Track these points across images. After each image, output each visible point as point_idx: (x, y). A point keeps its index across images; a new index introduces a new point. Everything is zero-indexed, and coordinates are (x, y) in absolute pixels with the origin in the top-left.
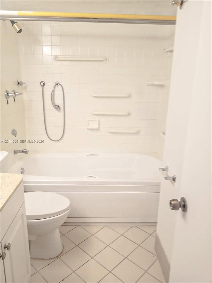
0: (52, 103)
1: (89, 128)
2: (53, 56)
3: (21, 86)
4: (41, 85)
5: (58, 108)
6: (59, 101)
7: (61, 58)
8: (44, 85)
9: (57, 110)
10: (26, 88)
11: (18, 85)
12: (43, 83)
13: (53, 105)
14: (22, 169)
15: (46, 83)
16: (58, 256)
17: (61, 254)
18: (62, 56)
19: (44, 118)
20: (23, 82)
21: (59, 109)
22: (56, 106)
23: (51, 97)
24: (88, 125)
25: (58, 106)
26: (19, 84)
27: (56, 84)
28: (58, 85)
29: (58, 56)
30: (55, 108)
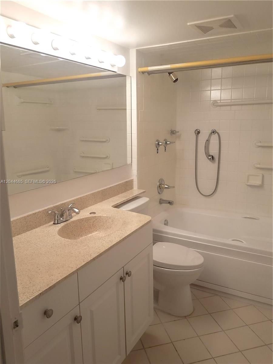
0: (205, 153)
1: (249, 184)
2: (211, 102)
3: (174, 135)
4: (196, 133)
5: (212, 158)
6: (213, 151)
7: (220, 102)
8: (199, 133)
9: (210, 160)
10: (179, 137)
11: (171, 134)
12: (198, 131)
13: (206, 155)
14: (165, 221)
15: (201, 131)
16: (185, 317)
17: (190, 315)
18: (222, 101)
19: (195, 170)
20: (177, 130)
21: (213, 160)
22: (210, 156)
23: (205, 146)
24: (248, 180)
25: (212, 156)
26: (173, 132)
27: (212, 132)
28: (215, 133)
29: (218, 101)
30: (209, 159)
